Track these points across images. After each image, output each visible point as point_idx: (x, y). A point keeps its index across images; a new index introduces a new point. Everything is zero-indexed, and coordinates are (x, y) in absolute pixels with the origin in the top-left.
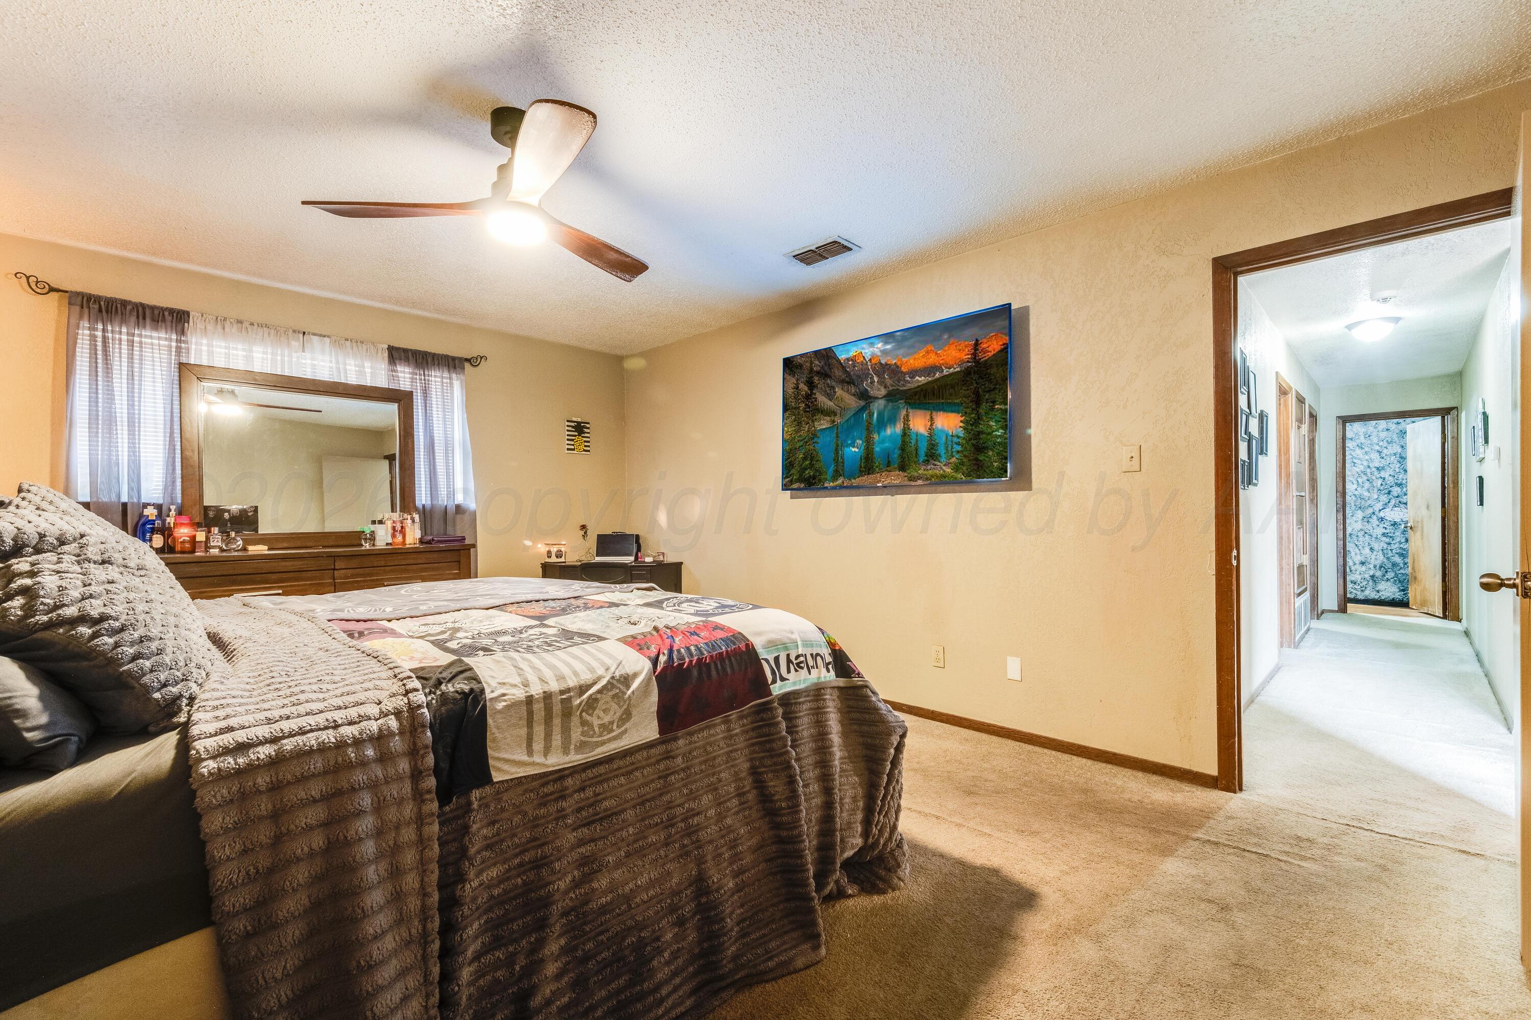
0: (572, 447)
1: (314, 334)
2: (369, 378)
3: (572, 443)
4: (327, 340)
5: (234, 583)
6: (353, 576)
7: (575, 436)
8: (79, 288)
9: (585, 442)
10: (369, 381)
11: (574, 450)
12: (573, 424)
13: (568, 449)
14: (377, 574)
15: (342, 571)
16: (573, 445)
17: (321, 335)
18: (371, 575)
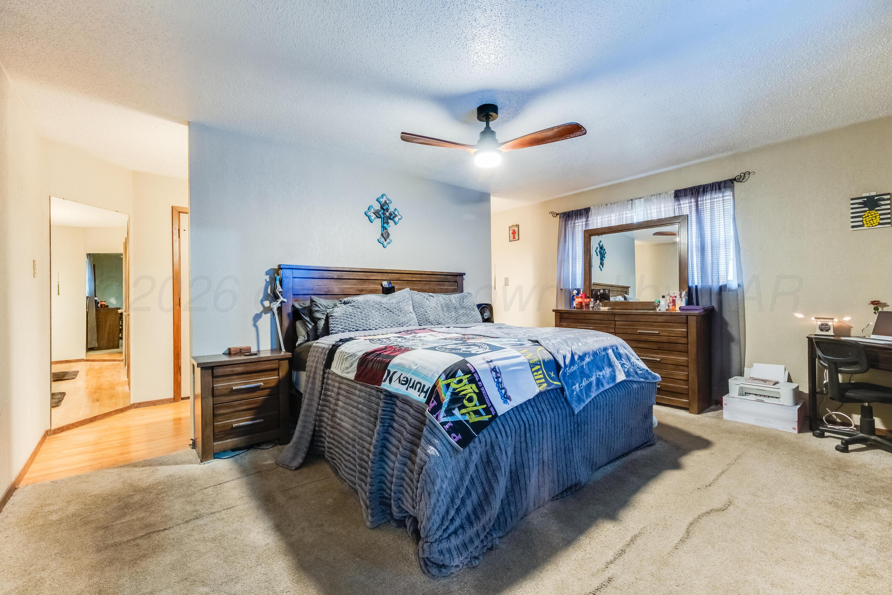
0: (861, 223)
1: (636, 199)
2: (663, 214)
3: (861, 219)
4: (643, 200)
5: (579, 322)
6: (624, 325)
7: (865, 211)
8: (563, 211)
9: (881, 215)
10: (663, 216)
11: (863, 226)
12: (860, 201)
13: (853, 227)
14: (636, 326)
15: (619, 322)
16: (862, 221)
17: (639, 198)
18: (633, 326)
